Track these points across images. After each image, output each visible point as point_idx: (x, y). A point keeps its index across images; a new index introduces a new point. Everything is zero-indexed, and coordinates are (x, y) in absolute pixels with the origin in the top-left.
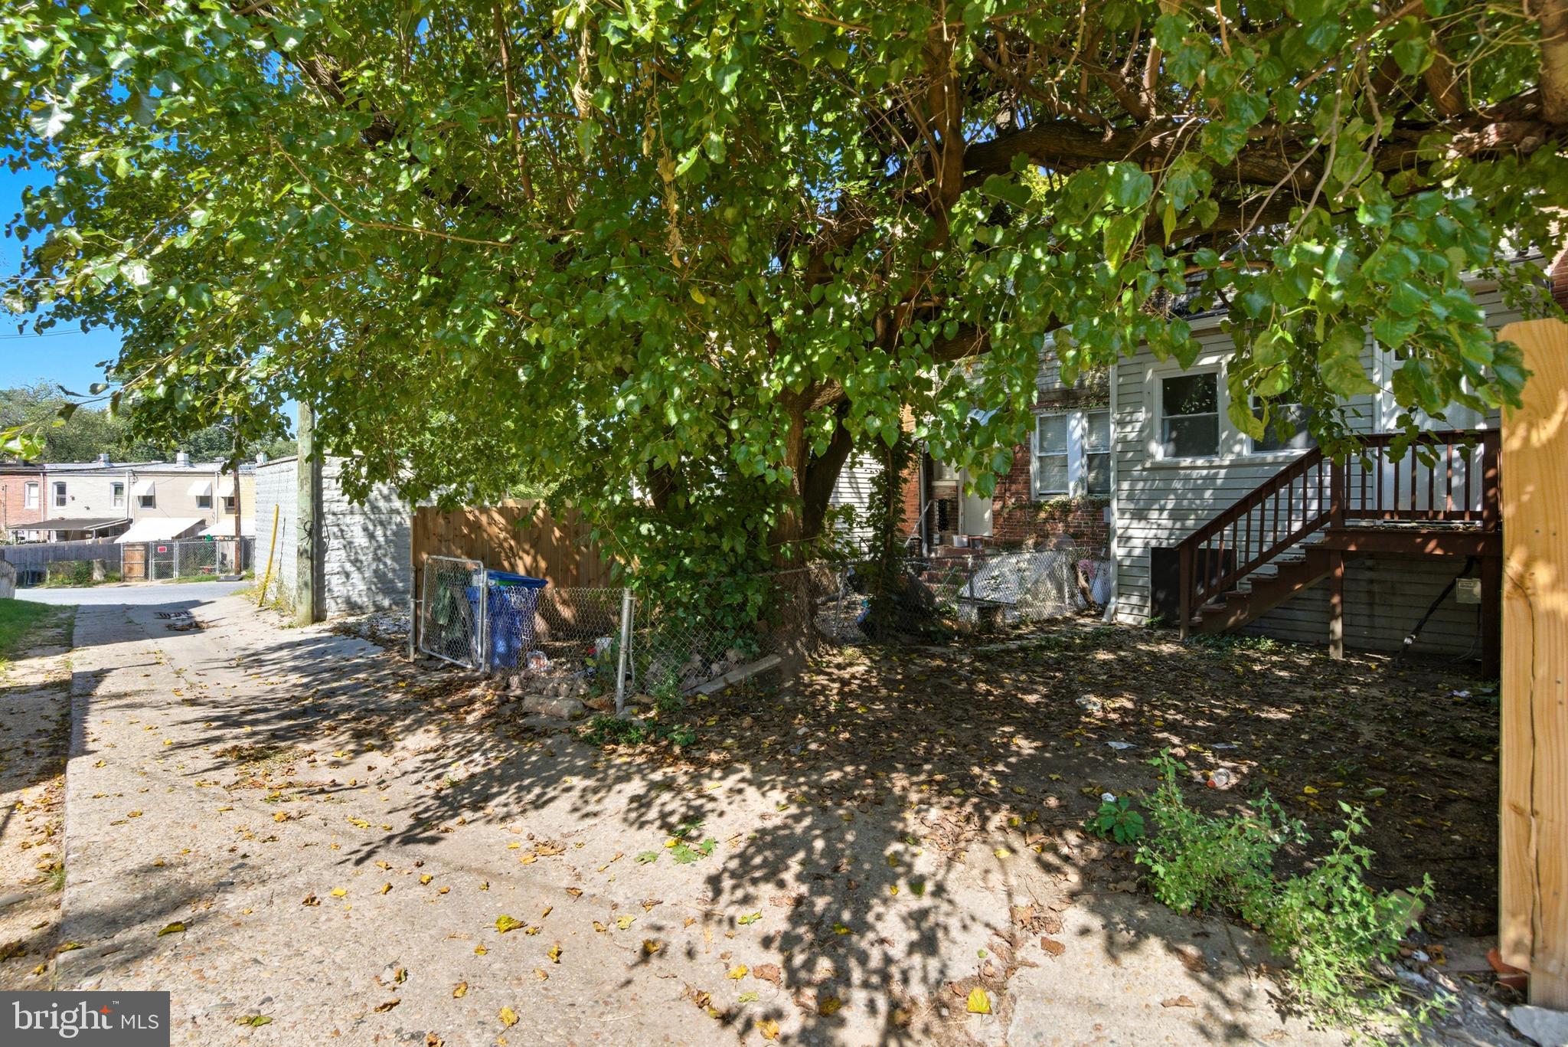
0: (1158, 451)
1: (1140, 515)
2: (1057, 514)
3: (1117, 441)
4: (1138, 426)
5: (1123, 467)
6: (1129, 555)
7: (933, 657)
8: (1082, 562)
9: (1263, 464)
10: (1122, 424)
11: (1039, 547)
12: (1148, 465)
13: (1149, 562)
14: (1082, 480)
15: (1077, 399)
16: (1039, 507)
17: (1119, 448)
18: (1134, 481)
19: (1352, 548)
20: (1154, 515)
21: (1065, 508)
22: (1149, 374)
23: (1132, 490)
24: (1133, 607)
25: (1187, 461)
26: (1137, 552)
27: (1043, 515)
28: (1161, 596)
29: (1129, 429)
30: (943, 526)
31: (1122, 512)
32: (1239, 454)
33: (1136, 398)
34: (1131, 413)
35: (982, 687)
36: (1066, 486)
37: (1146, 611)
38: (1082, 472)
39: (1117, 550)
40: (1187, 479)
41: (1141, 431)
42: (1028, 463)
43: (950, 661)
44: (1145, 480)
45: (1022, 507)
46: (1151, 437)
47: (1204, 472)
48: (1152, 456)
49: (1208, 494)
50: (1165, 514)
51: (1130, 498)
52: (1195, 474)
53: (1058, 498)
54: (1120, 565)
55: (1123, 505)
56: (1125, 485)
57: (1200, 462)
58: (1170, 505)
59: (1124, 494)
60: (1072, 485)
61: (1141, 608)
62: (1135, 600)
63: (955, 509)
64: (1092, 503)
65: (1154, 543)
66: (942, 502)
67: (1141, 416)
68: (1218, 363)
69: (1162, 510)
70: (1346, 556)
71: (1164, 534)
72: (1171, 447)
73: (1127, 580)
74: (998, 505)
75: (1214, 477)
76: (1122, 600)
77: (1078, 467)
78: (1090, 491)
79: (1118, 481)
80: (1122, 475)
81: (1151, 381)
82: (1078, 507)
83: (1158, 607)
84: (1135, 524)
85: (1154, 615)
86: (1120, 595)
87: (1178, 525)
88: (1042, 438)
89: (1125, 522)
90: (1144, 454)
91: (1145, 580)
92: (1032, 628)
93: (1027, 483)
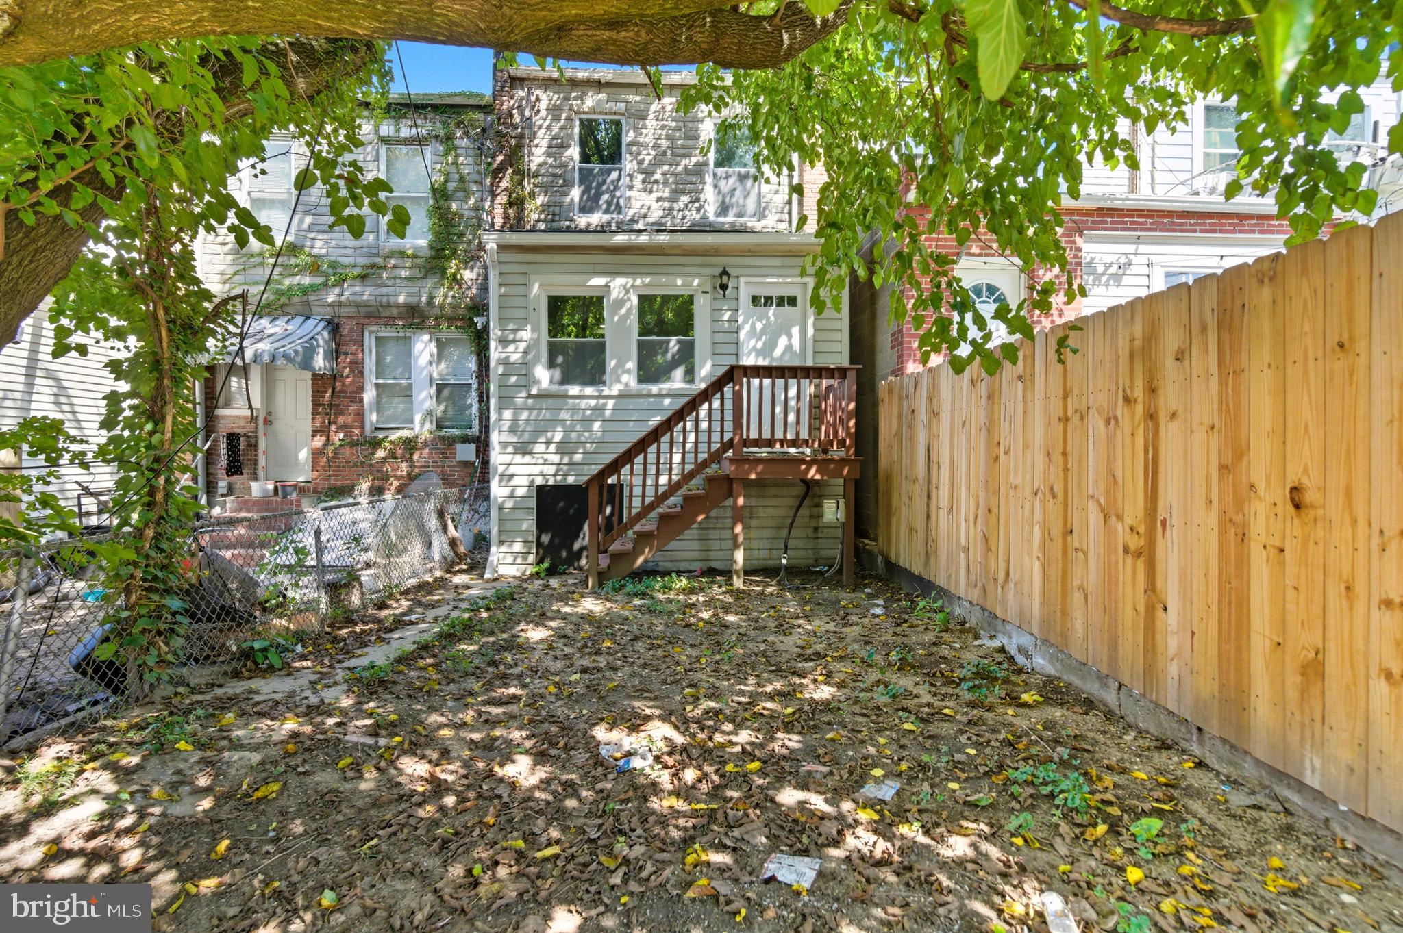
0: (543, 376)
1: (524, 449)
2: (399, 452)
3: (500, 362)
4: (522, 346)
5: (505, 393)
6: (512, 496)
7: (272, 711)
8: (453, 508)
9: (649, 396)
10: (504, 342)
11: (377, 492)
12: (534, 392)
13: (533, 503)
14: (430, 413)
15: (424, 319)
16: (376, 444)
17: (500, 370)
18: (517, 409)
19: (753, 476)
20: (539, 448)
21: (410, 445)
22: (536, 289)
23: (515, 420)
24: (516, 555)
25: (574, 390)
26: (521, 492)
27: (381, 453)
28: (545, 539)
29: (511, 348)
30: (234, 468)
31: (504, 445)
32: (627, 385)
33: (520, 313)
34: (515, 331)
35: (414, 768)
36: (411, 421)
37: (531, 558)
38: (429, 404)
39: (497, 490)
40: (575, 409)
41: (525, 352)
42: (361, 389)
43: (313, 712)
44: (531, 409)
45: (353, 444)
46: (536, 360)
47: (593, 402)
48: (537, 382)
49: (597, 426)
50: (552, 448)
51: (512, 430)
52: (583, 403)
53: (399, 434)
54: (501, 508)
55: (505, 437)
56: (508, 414)
57: (589, 390)
58: (558, 437)
59: (506, 425)
60: (418, 418)
61: (525, 555)
62: (518, 547)
63: (253, 446)
64: (443, 438)
65: (539, 481)
66: (233, 439)
67: (526, 334)
68: (607, 286)
69: (548, 443)
70: (746, 483)
71: (551, 470)
72: (557, 373)
73: (508, 526)
74: (319, 442)
75: (602, 409)
76: (504, 548)
77: (424, 399)
78: (440, 426)
79: (500, 409)
80: (505, 402)
81: (537, 297)
82: (425, 444)
83: (544, 552)
84: (518, 459)
85: (539, 562)
86: (501, 542)
87: (566, 460)
88: (379, 361)
89: (507, 458)
90: (528, 380)
91: (529, 524)
92: (405, 603)
93: (360, 414)
